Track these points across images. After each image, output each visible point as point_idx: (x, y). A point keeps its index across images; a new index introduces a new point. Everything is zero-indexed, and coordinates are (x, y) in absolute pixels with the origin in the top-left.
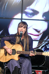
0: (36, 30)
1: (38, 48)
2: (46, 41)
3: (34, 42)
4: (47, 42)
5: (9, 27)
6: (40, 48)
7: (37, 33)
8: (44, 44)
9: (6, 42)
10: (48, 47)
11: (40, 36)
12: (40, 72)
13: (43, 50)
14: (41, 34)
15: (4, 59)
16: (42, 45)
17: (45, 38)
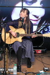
0: (35, 16)
1: (37, 31)
3: (34, 26)
4: (44, 26)
5: (11, 14)
6: (39, 31)
7: (36, 19)
8: (42, 28)
10: (45, 30)
11: (39, 21)
12: (39, 51)
13: (42, 33)
14: (39, 19)
15: (9, 42)
16: (40, 29)
17: (43, 23)
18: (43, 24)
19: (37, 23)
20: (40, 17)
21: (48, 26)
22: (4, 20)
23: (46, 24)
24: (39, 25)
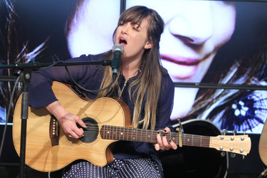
0: (187, 41)
1: (194, 115)
2: (228, 87)
4: (232, 92)
5: (69, 29)
6: (204, 117)
7: (189, 54)
8: (222, 99)
9: (58, 87)
10: (237, 113)
11: (205, 65)
13: (218, 125)
14: (207, 56)
15: (49, 161)
16: (211, 104)
17: (225, 75)
18: (225, 81)
19: (198, 74)
20: (209, 47)
21: (252, 92)
22: (31, 56)
23: (241, 81)
24: (206, 88)
